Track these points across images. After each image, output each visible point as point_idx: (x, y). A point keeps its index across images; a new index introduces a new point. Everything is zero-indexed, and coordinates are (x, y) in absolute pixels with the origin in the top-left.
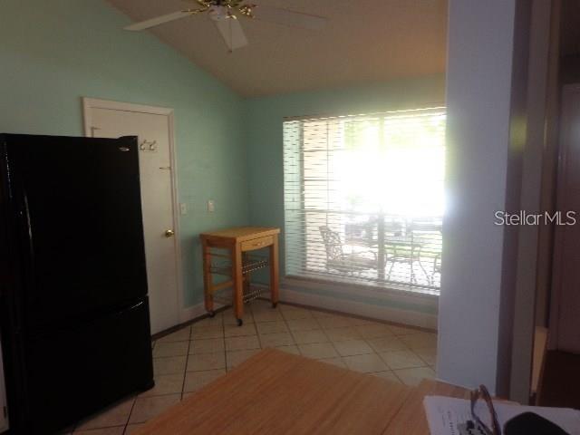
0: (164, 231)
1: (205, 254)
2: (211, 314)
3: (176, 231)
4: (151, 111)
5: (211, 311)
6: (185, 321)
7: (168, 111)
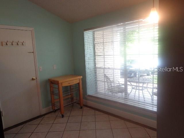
0: (31, 78)
1: (50, 87)
2: (54, 111)
3: (37, 78)
4: (22, 29)
5: (55, 110)
6: (43, 114)
7: (31, 29)
